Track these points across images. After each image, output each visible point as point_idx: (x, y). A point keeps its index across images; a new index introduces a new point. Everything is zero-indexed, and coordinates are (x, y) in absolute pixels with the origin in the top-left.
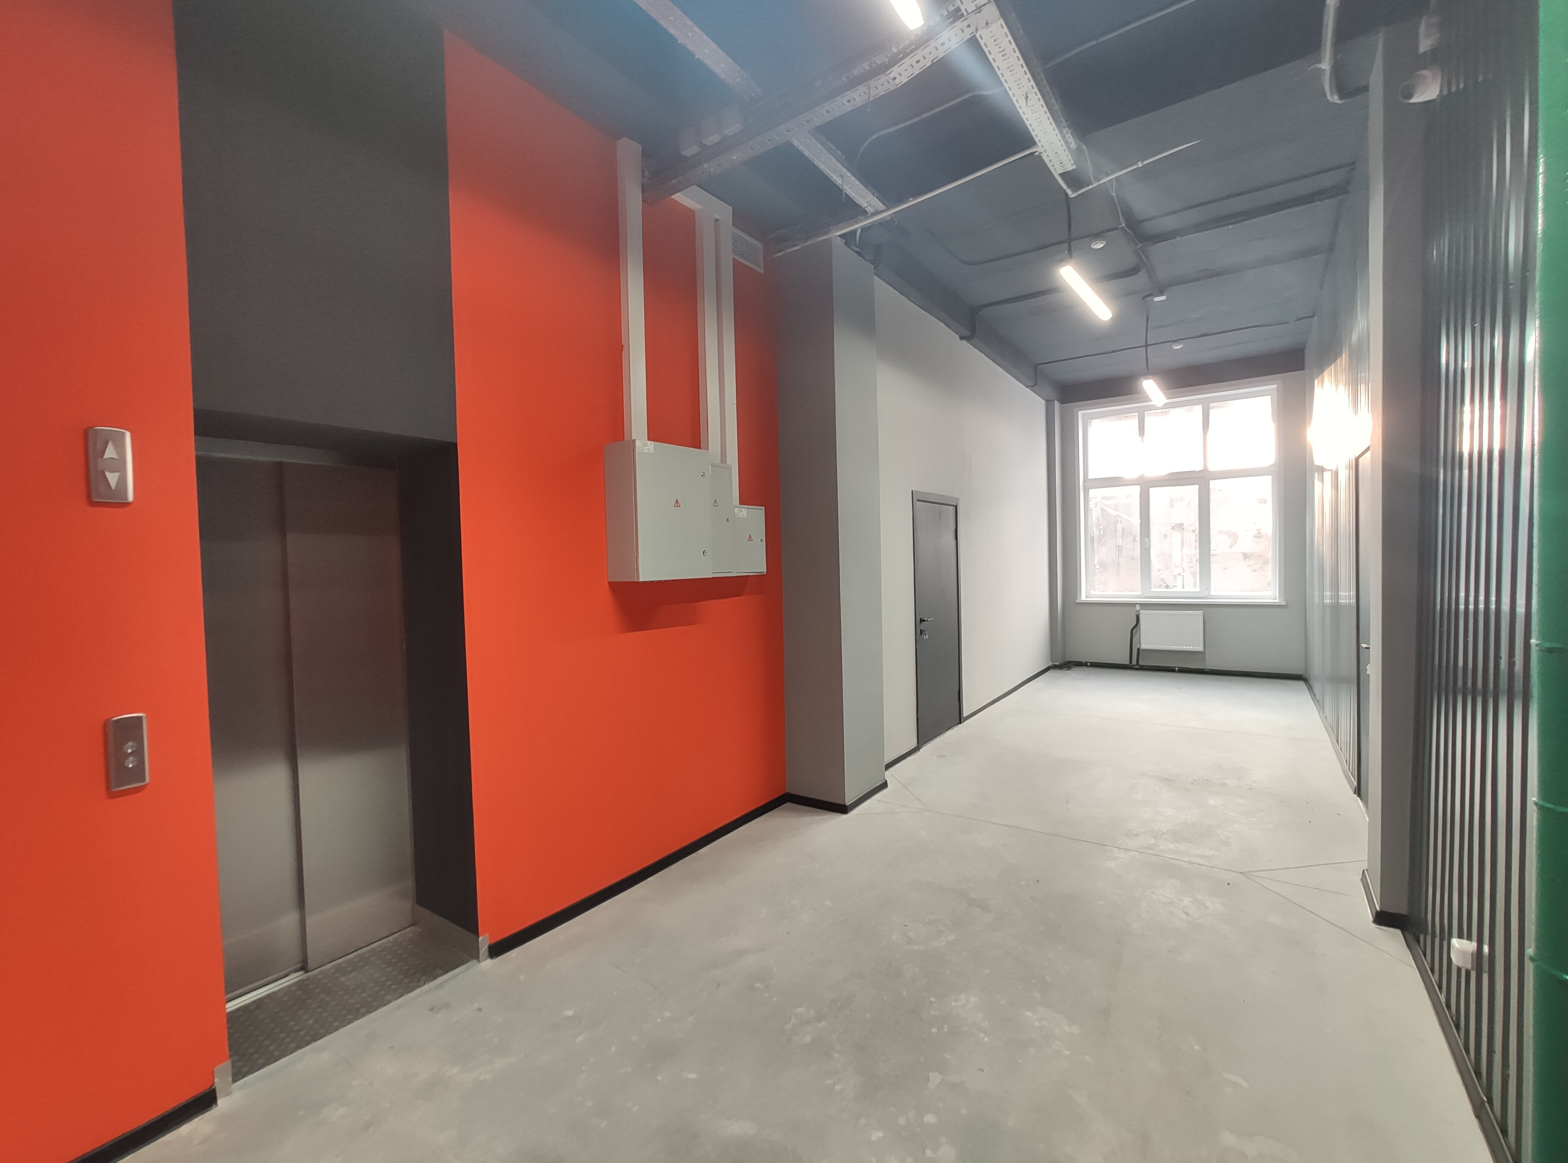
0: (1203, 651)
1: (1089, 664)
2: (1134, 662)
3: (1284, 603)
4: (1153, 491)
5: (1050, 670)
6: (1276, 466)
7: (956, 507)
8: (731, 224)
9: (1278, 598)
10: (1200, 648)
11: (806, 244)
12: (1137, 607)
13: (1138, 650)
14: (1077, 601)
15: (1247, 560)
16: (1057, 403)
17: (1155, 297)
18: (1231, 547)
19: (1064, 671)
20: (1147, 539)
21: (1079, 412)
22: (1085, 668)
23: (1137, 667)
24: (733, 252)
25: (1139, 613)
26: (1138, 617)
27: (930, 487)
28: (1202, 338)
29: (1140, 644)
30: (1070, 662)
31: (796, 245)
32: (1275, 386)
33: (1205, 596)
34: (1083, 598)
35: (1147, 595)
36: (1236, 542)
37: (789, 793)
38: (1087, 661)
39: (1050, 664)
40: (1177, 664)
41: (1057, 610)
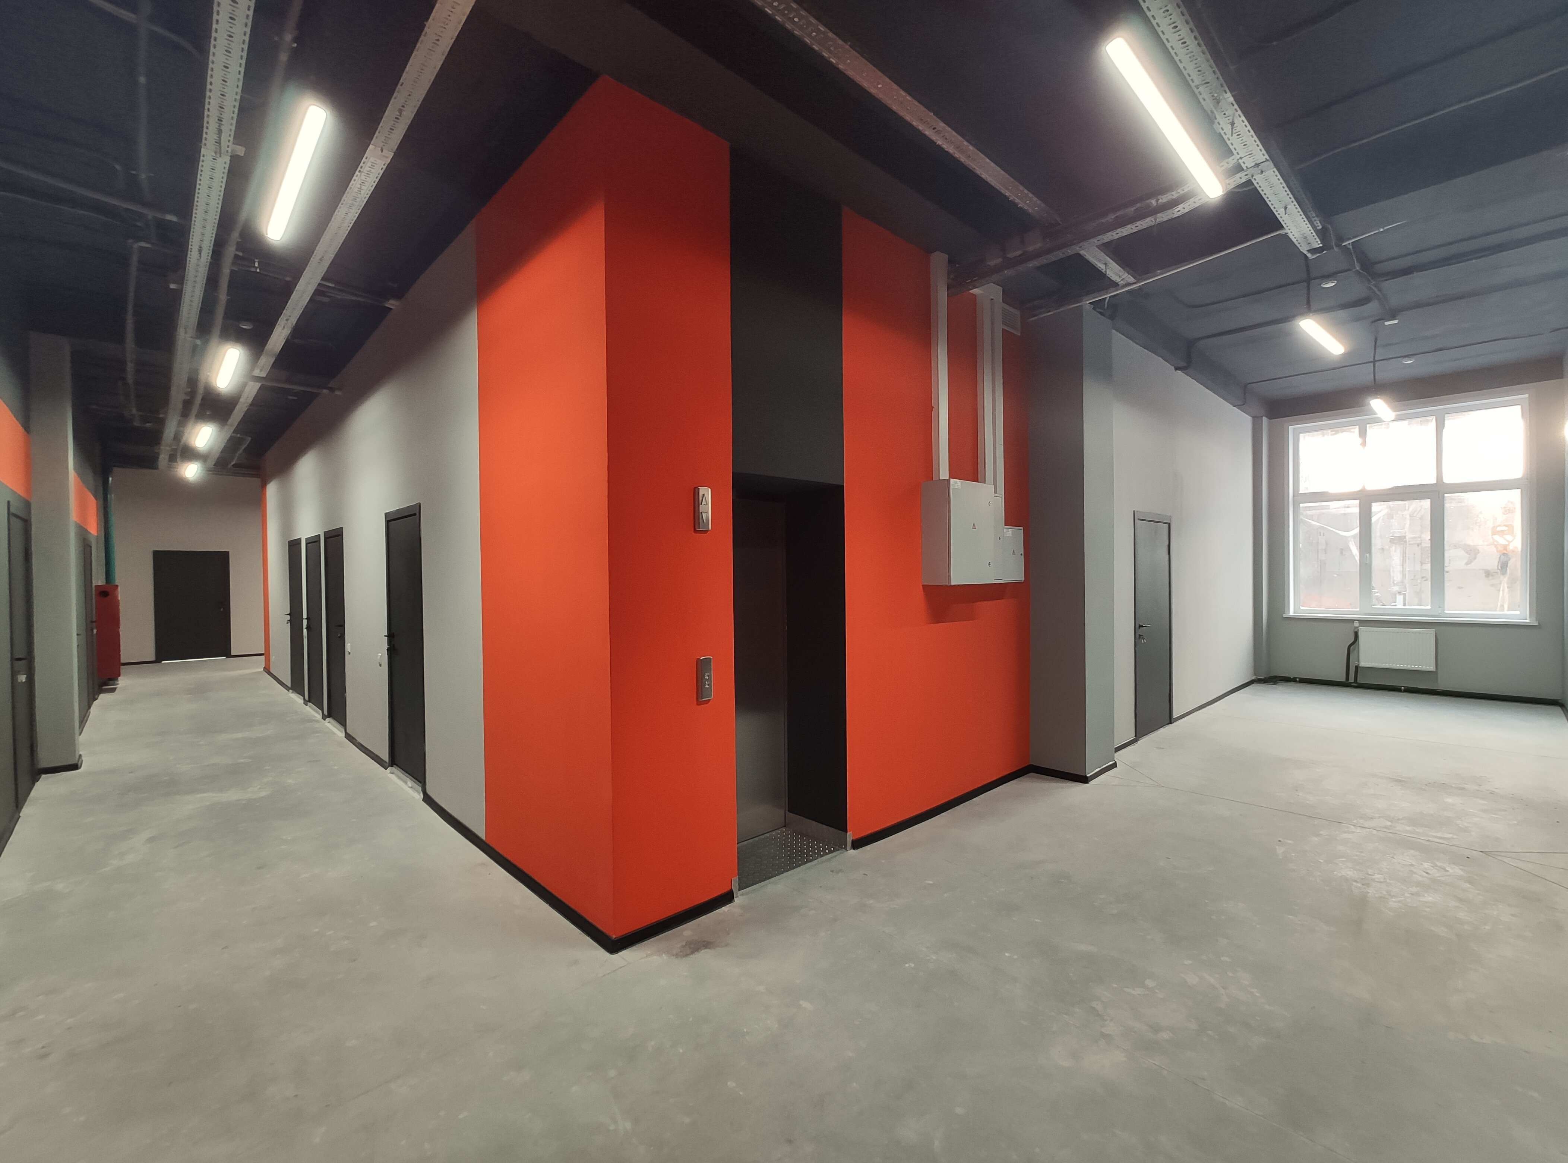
0: (1435, 670)
1: (1298, 679)
2: (1351, 679)
3: (1536, 624)
4: (1376, 507)
5: (1253, 683)
6: (1527, 479)
7: (1169, 524)
8: (1001, 301)
9: (1528, 618)
10: (1432, 668)
11: (1058, 311)
12: (1355, 624)
13: (1357, 667)
14: (1285, 616)
15: (1490, 578)
16: (1264, 419)
17: (1386, 321)
18: (1467, 564)
19: (1270, 686)
20: (1368, 555)
21: (1290, 427)
22: (1293, 684)
23: (1354, 684)
24: (1003, 323)
25: (1358, 630)
26: (1356, 635)
27: (1147, 507)
28: (1436, 353)
29: (1359, 662)
30: (1276, 677)
31: (1049, 312)
32: (1527, 396)
33: (1437, 614)
34: (1291, 613)
35: (1366, 612)
36: (1475, 558)
37: (1033, 765)
38: (1296, 677)
39: (1254, 678)
40: (1403, 684)
41: (1262, 623)
